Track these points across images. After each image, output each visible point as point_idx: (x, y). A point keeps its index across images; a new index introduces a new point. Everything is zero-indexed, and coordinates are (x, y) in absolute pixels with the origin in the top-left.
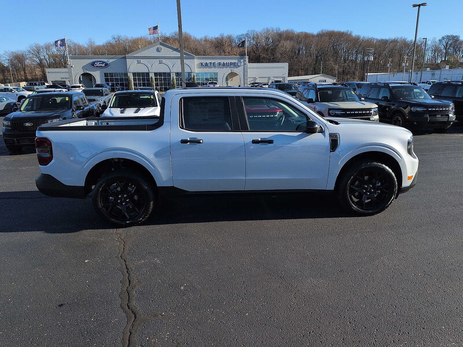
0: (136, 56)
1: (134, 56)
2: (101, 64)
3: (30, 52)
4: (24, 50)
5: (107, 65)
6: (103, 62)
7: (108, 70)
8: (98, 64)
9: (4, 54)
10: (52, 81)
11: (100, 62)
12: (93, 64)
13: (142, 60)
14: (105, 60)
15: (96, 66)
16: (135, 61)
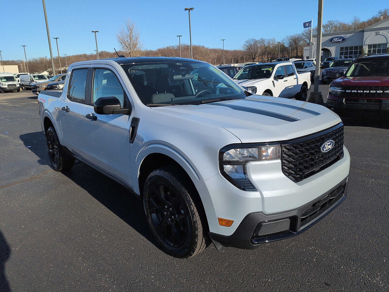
0: (375, 28)
1: (373, 28)
2: (338, 39)
3: (303, 34)
4: (300, 34)
5: (344, 39)
6: (341, 38)
7: (344, 45)
8: (336, 40)
9: (286, 38)
10: (306, 57)
11: (338, 38)
12: (331, 40)
13: (381, 31)
14: (343, 36)
15: (334, 41)
16: (374, 33)
